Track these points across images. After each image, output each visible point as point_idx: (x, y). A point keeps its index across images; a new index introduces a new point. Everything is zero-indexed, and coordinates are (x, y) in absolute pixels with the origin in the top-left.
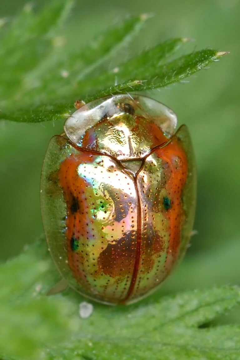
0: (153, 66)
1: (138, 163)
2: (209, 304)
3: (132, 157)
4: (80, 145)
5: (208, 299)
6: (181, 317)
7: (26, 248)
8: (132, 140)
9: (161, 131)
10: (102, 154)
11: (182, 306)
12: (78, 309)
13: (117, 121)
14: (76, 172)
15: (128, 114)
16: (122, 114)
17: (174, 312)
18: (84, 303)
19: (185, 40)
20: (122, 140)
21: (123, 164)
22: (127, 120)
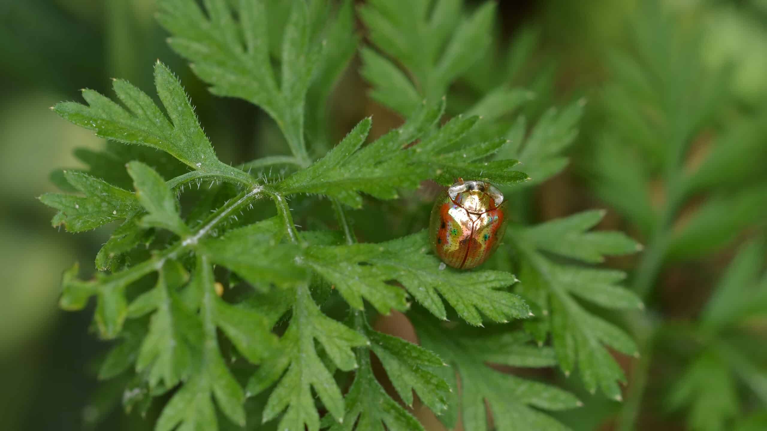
0: (502, 170)
1: (477, 216)
2: (499, 280)
3: (475, 212)
4: (454, 200)
5: (500, 278)
6: (485, 282)
7: (423, 230)
8: (477, 204)
9: (494, 202)
10: (461, 207)
11: (487, 277)
12: (439, 265)
13: (474, 193)
14: (448, 211)
15: (480, 191)
16: (478, 190)
17: (483, 279)
18: (442, 263)
19: (519, 163)
20: (473, 203)
21: (470, 215)
22: (479, 194)
